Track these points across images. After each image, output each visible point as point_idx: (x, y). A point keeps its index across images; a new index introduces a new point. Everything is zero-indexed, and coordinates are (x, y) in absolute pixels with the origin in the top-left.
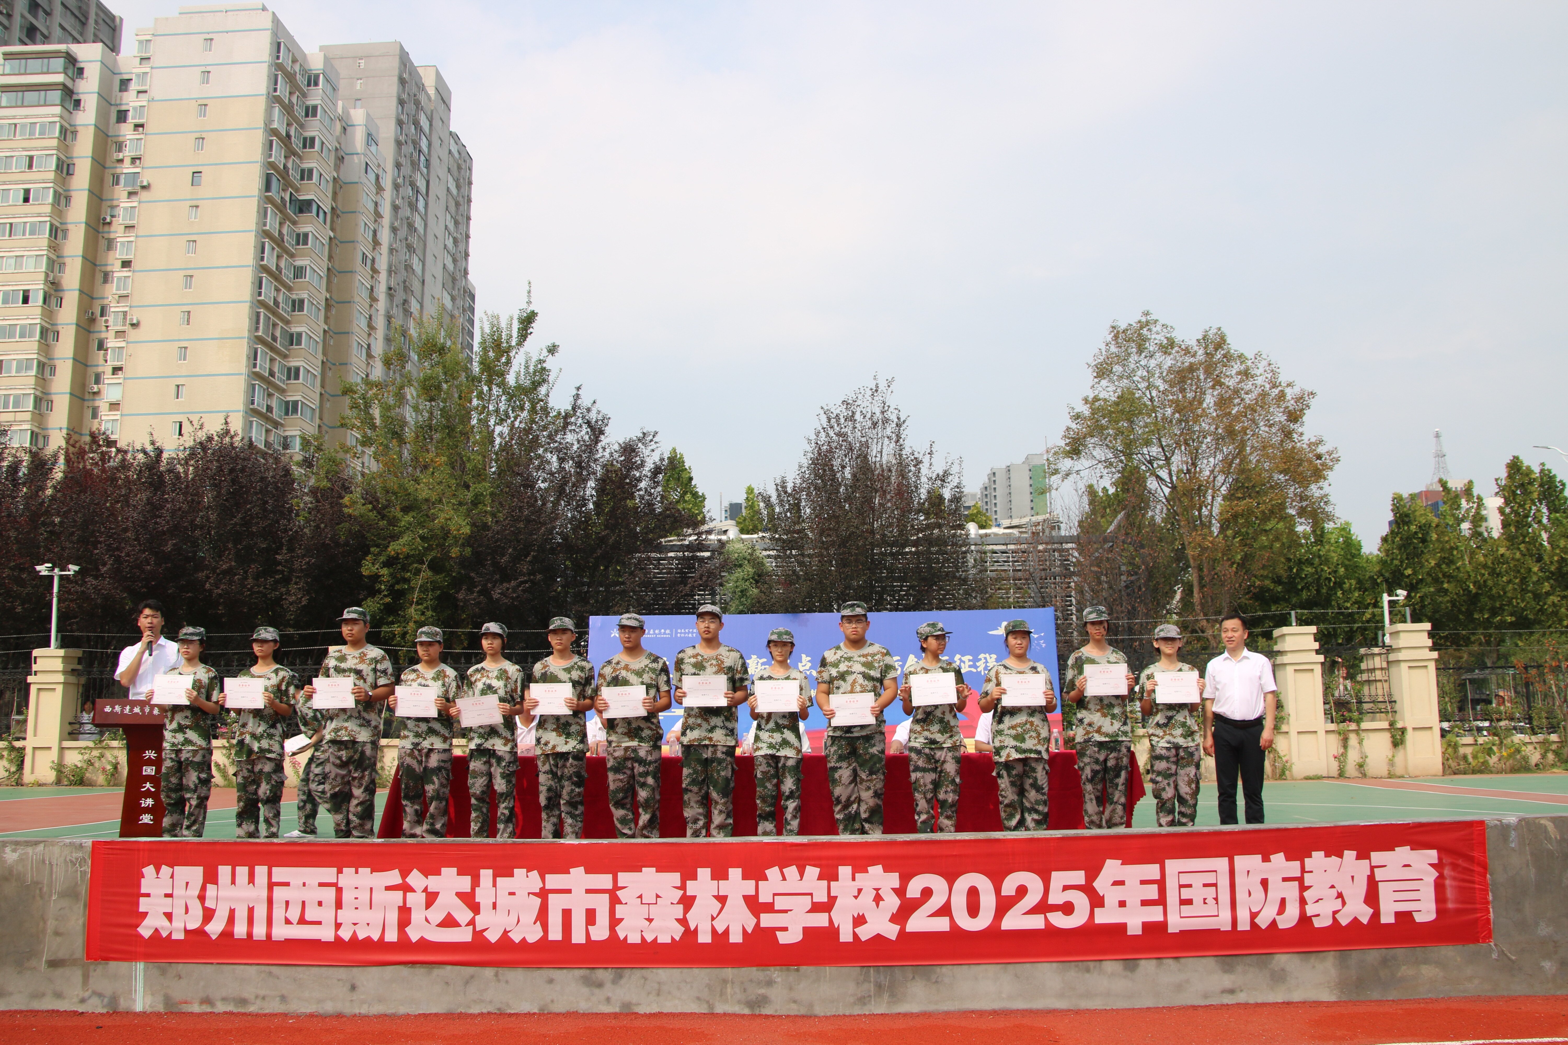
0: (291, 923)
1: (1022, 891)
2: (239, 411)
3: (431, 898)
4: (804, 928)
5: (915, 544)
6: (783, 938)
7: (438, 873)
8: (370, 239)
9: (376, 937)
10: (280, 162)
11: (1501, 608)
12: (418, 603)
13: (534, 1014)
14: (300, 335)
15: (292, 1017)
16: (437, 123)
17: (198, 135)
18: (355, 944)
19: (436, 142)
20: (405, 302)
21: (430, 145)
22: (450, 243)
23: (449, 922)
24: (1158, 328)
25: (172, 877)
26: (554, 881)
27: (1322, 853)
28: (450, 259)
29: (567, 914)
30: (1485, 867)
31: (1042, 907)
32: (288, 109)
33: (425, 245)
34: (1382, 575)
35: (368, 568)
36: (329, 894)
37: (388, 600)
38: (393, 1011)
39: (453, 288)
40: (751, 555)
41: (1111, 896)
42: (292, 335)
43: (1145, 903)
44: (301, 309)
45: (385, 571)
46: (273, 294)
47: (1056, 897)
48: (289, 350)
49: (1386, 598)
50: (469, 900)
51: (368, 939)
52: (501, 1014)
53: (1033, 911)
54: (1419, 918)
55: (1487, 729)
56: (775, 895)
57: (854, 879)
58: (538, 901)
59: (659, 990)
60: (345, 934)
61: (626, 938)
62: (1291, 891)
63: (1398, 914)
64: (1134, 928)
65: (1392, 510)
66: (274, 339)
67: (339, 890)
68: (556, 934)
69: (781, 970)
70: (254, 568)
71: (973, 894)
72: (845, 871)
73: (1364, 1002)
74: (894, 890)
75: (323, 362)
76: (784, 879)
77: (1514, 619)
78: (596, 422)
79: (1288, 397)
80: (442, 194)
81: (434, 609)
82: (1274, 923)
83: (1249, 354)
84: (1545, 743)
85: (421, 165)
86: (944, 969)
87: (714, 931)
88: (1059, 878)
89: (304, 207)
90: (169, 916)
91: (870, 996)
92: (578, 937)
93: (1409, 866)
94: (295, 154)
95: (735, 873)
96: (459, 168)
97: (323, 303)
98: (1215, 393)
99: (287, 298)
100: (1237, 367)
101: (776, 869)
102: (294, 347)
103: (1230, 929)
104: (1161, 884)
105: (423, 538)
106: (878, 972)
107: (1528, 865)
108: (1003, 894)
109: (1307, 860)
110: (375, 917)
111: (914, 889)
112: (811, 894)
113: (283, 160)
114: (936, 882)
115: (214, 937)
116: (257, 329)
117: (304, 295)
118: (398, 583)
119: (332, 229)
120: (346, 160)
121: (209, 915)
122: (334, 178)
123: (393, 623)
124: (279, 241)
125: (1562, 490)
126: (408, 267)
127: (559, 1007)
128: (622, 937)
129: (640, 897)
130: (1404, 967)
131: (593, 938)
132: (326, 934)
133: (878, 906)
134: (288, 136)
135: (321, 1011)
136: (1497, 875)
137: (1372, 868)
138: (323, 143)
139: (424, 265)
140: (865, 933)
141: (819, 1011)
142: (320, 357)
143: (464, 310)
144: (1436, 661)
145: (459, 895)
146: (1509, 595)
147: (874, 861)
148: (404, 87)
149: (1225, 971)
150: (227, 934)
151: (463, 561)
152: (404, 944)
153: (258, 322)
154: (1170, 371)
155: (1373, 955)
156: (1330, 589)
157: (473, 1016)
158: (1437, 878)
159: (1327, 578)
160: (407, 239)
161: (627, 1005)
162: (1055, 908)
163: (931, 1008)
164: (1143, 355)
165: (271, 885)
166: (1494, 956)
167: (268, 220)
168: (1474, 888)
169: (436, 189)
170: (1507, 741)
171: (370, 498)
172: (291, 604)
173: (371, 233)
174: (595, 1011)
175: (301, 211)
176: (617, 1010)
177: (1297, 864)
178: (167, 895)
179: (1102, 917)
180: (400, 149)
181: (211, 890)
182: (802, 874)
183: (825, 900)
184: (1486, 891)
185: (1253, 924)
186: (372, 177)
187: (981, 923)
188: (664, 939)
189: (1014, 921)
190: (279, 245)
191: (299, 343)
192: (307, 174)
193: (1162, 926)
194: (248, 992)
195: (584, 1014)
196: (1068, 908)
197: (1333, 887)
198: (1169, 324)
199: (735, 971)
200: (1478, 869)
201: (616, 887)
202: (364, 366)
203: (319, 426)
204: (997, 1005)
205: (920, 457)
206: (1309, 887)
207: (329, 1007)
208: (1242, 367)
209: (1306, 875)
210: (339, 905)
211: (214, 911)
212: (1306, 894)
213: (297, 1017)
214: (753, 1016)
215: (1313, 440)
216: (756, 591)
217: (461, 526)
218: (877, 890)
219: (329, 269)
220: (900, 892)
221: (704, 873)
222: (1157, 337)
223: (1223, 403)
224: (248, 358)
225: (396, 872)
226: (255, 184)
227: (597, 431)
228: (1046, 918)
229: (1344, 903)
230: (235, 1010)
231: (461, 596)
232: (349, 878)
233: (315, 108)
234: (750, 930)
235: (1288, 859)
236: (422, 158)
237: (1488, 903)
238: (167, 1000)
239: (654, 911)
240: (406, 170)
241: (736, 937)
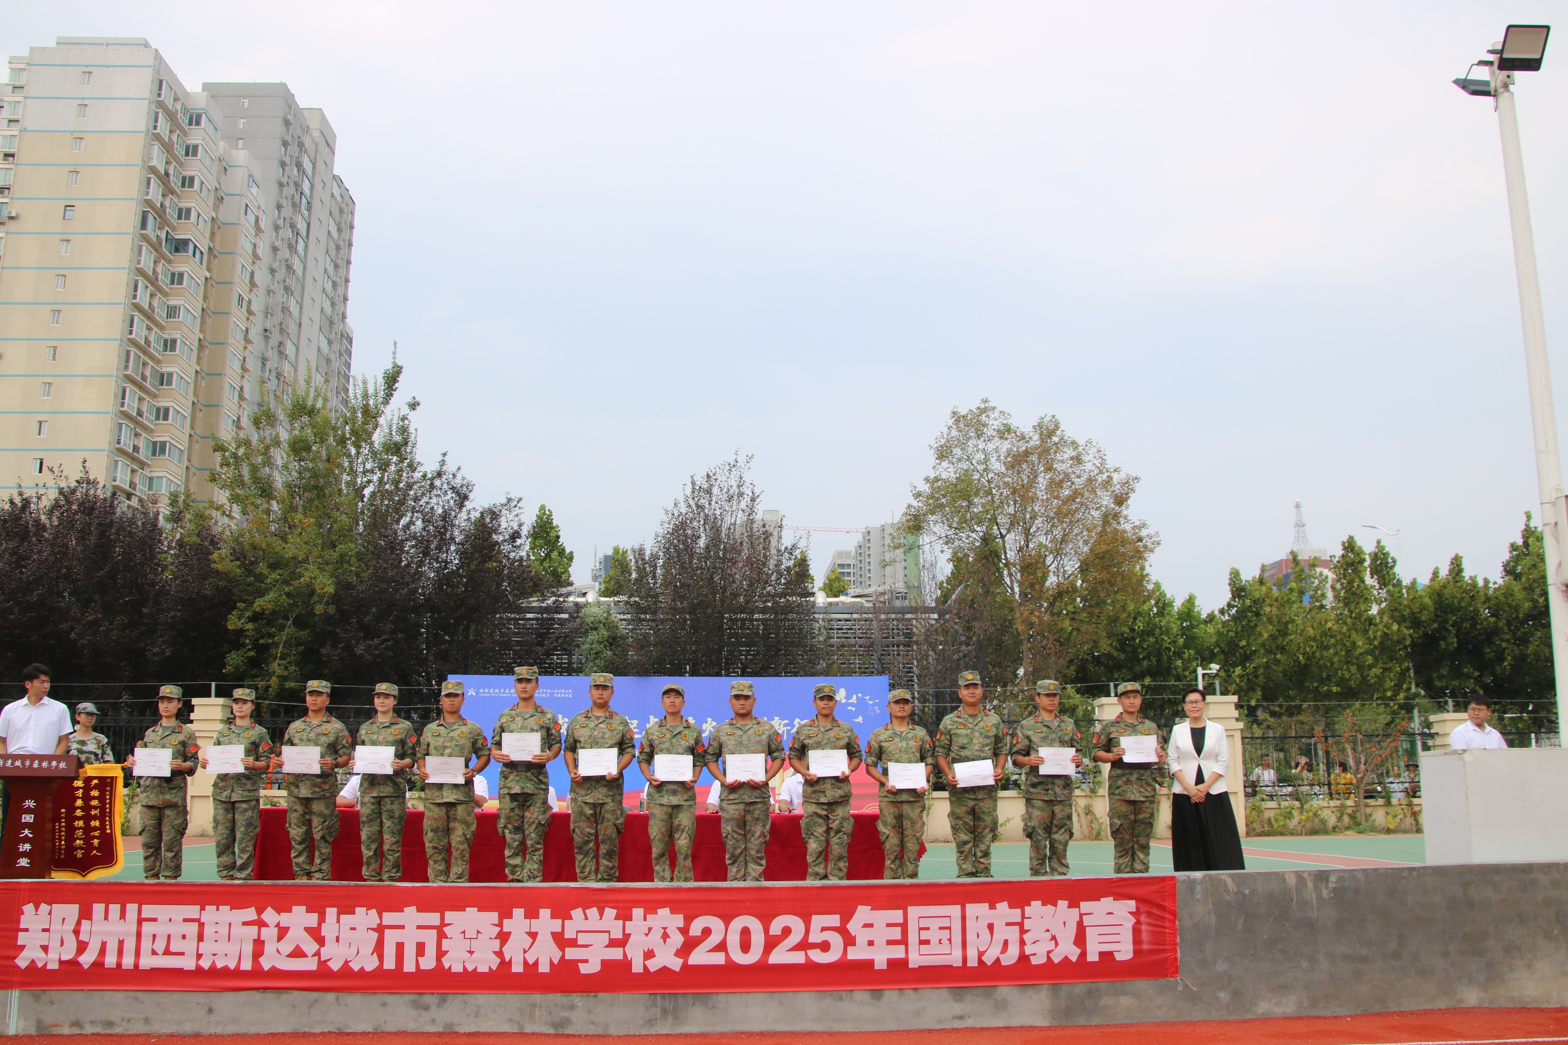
0: (157, 954)
1: (787, 931)
2: (104, 450)
3: (283, 932)
4: (602, 961)
5: (764, 611)
6: (584, 969)
7: (290, 911)
8: (247, 281)
9: (232, 966)
10: (157, 200)
11: (1329, 678)
12: (282, 658)
13: (369, 1033)
14: (171, 375)
15: (154, 1037)
16: (320, 166)
17: (72, 168)
18: (214, 972)
19: (319, 185)
20: (281, 344)
21: (312, 188)
22: (329, 286)
23: (298, 953)
24: (996, 414)
25: (50, 913)
26: (389, 918)
27: (1040, 902)
28: (328, 303)
29: (400, 947)
30: (1174, 914)
31: (804, 945)
32: (168, 147)
33: (303, 287)
34: (1218, 646)
35: (234, 622)
36: (194, 928)
37: (252, 653)
38: (245, 1031)
39: (331, 332)
40: (607, 619)
41: (862, 936)
42: (162, 375)
43: (890, 942)
44: (173, 349)
45: (250, 626)
46: (145, 332)
47: (815, 937)
48: (159, 390)
49: (1200, 671)
50: (316, 934)
51: (226, 969)
52: (340, 1033)
53: (796, 948)
54: (1119, 957)
55: (1290, 795)
56: (578, 932)
57: (645, 919)
58: (375, 935)
59: (477, 1013)
60: (206, 964)
61: (450, 967)
62: (1013, 934)
63: (1101, 954)
64: (881, 964)
65: (1230, 584)
66: (144, 378)
67: (202, 925)
68: (390, 964)
69: (582, 996)
70: (120, 619)
71: (746, 933)
72: (638, 912)
73: (1070, 1027)
74: (679, 929)
75: (193, 403)
76: (586, 918)
77: (1339, 689)
78: (462, 486)
79: (1115, 481)
80: (323, 237)
81: (297, 664)
82: (998, 960)
83: (1081, 441)
84: (1342, 807)
85: (303, 208)
86: (720, 997)
87: (526, 962)
88: (818, 921)
89: (180, 246)
90: (45, 948)
91: (656, 1019)
92: (409, 966)
93: (1111, 913)
94: (173, 192)
95: (545, 913)
96: (341, 211)
97: (196, 344)
98: (1048, 476)
99: (159, 337)
100: (1069, 452)
101: (580, 910)
102: (164, 387)
103: (961, 965)
104: (904, 926)
105: (288, 595)
106: (664, 999)
107: (1209, 913)
108: (771, 933)
109: (1026, 908)
110: (233, 948)
111: (696, 928)
112: (609, 932)
113: (160, 198)
114: (715, 923)
115: (86, 967)
116: (127, 367)
117: (177, 335)
118: (262, 637)
119: (209, 270)
120: (225, 201)
121: (82, 947)
122: (213, 219)
123: (256, 676)
124: (153, 281)
125: (1392, 567)
126: (285, 309)
127: (391, 1027)
128: (447, 967)
129: (464, 932)
130: (1105, 998)
131: (422, 967)
132: (188, 963)
133: (665, 942)
134: (167, 174)
135: (181, 1032)
136: (1184, 921)
137: (1081, 915)
138: (202, 183)
139: (301, 308)
140: (654, 965)
141: (613, 1031)
142: (191, 398)
143: (341, 354)
144: (1242, 730)
145: (307, 929)
146: (1336, 666)
147: (662, 904)
148: (288, 129)
149: (956, 1001)
150: (98, 964)
151: (327, 618)
152: (257, 972)
153: (127, 361)
154: (1008, 454)
155: (1080, 988)
156: (1170, 658)
157: (315, 1035)
158: (1135, 923)
159: (1167, 648)
160: (285, 281)
161: (451, 1025)
162: (814, 946)
163: (707, 1029)
164: (982, 439)
165: (140, 921)
166: (1180, 988)
167: (143, 258)
168: (1165, 933)
169: (317, 231)
170: (1306, 807)
171: (238, 555)
172: (154, 654)
173: (248, 275)
174: (421, 1030)
175: (177, 250)
176: (441, 1030)
177: (1019, 911)
178: (44, 930)
179: (854, 954)
180: (282, 191)
181: (85, 925)
182: (601, 915)
183: (621, 937)
184: (1175, 934)
185: (981, 962)
186: (251, 218)
187: (752, 957)
188: (483, 968)
189: (779, 956)
190: (152, 284)
191: (170, 383)
192: (184, 214)
193: (904, 962)
194: (115, 1015)
195: (412, 1033)
196: (825, 946)
197: (1048, 930)
198: (1006, 411)
199: (543, 996)
200: (1170, 917)
201: (443, 924)
202: (236, 408)
203: (187, 468)
204: (763, 1028)
205: (771, 529)
206: (1028, 931)
207: (188, 1028)
208: (1074, 454)
209: (1025, 920)
210: (201, 938)
211: (88, 943)
212: (1025, 936)
213: (159, 1036)
214: (557, 1035)
215: (1137, 523)
216: (609, 653)
217: (326, 585)
218: (665, 929)
219: (203, 310)
220: (684, 931)
221: (518, 913)
222: (994, 423)
223: (1055, 485)
224: (116, 396)
225: (253, 909)
226: (131, 222)
227: (462, 498)
228: (806, 954)
229: (1057, 944)
230: (102, 1032)
231: (324, 651)
232: (210, 914)
233: (196, 148)
234: (556, 962)
235: (1011, 907)
236: (304, 201)
237: (1176, 944)
238: (39, 1024)
239: (475, 944)
240: (287, 211)
241: (544, 968)
